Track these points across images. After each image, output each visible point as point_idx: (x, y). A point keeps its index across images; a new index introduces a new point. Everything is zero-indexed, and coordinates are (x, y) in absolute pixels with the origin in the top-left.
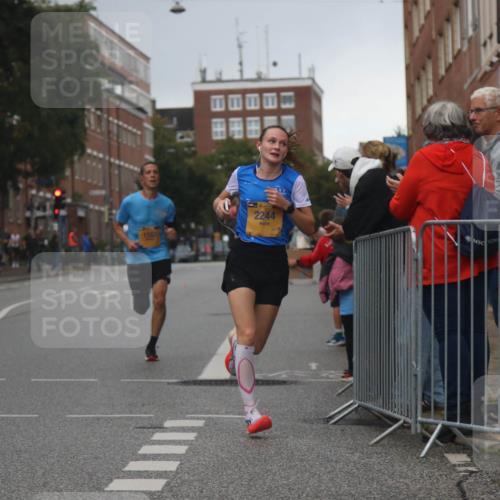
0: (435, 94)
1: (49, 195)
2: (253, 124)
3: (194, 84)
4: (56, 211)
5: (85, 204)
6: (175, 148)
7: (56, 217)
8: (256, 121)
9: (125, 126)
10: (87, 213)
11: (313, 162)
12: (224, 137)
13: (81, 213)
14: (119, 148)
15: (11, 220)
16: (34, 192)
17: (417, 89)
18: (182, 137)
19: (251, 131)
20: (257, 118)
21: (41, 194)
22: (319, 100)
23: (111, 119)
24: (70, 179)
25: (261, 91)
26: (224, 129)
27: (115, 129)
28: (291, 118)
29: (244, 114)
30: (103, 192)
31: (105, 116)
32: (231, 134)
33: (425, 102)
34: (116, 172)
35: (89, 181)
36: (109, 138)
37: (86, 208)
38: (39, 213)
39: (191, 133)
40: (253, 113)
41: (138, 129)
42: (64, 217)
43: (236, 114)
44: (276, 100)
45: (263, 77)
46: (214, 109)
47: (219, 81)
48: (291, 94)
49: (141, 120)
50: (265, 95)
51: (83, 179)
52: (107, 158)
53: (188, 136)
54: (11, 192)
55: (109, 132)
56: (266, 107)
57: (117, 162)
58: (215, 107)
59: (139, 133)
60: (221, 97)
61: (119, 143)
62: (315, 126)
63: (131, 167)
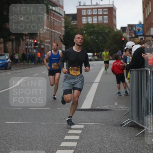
0: (152, 12)
1: (33, 41)
2: (95, 19)
3: (77, 6)
4: (35, 46)
5: (44, 44)
6: (71, 26)
7: (35, 48)
8: (96, 18)
9: (56, 20)
10: (44, 47)
11: (113, 31)
12: (86, 23)
13: (42, 47)
14: (54, 26)
15: (21, 49)
16: (28, 40)
17: (146, 10)
18: (73, 23)
19: (94, 21)
20: (96, 17)
21: (30, 41)
22: (115, 11)
23: (51, 17)
24: (39, 36)
25: (97, 9)
26: (86, 20)
27: (53, 21)
28: (107, 17)
29: (92, 16)
30: (49, 41)
31: (50, 17)
32: (88, 22)
33: (149, 14)
34: (53, 34)
35: (45, 36)
36: (51, 23)
37: (44, 45)
38: (30, 47)
39: (76, 21)
40: (95, 15)
41: (60, 21)
42: (37, 48)
43: (90, 16)
44: (102, 11)
45: (98, 4)
46: (83, 14)
47: (84, 5)
48: (107, 9)
49: (61, 18)
50: (99, 10)
51: (43, 36)
52: (50, 29)
53: (75, 22)
54: (21, 40)
55: (51, 21)
56: (99, 13)
57: (53, 31)
58: (83, 13)
59: (60, 22)
60: (85, 10)
61: (54, 25)
62: (114, 19)
63: (58, 32)
